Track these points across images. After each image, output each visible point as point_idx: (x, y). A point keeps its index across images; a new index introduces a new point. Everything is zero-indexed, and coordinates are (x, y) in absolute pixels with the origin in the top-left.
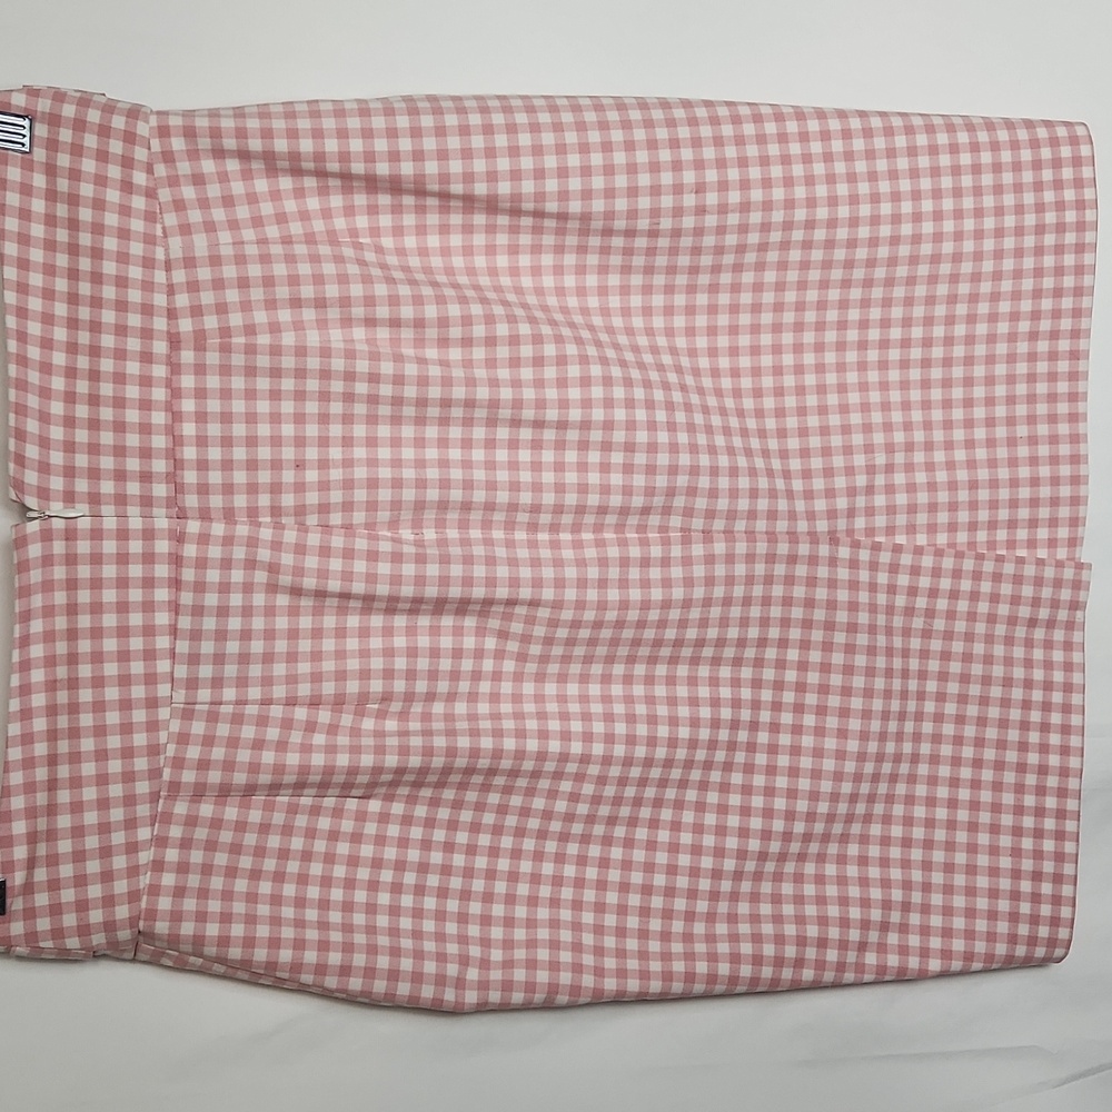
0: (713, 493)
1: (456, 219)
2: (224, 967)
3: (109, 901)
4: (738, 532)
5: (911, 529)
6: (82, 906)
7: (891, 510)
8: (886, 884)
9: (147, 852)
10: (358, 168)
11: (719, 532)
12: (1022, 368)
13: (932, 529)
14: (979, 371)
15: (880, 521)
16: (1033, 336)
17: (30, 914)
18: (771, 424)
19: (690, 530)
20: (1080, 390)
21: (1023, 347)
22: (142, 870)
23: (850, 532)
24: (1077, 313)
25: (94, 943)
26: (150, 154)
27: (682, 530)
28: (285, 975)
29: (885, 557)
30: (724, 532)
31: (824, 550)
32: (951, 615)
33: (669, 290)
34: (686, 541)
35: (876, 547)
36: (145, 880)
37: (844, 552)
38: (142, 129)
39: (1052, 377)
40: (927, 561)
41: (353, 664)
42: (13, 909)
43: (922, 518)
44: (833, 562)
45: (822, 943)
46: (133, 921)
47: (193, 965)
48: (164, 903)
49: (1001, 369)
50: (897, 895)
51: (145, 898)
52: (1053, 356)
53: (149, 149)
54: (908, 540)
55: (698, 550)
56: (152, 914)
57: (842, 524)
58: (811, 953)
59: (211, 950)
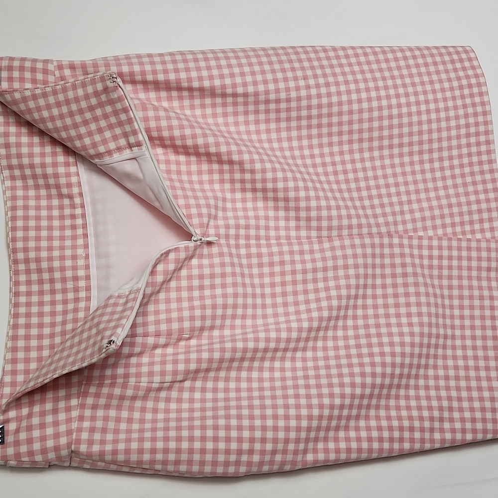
0: (330, 218)
1: (197, 102)
2: (116, 466)
3: (57, 436)
4: (344, 235)
5: (425, 229)
6: (43, 439)
7: (414, 221)
8: (439, 398)
9: (76, 411)
10: (150, 78)
11: (335, 236)
12: (465, 151)
13: (434, 227)
14: (445, 154)
15: (410, 226)
16: (468, 135)
17: (17, 443)
18: (353, 185)
19: (321, 237)
20: (493, 158)
21: (464, 141)
22: (73, 420)
23: (397, 232)
24: (486, 123)
25: (50, 458)
26: (56, 78)
27: (317, 237)
28: (147, 467)
29: (415, 242)
30: (338, 236)
31: (386, 241)
32: (450, 268)
33: (299, 128)
34: (320, 242)
35: (410, 238)
36: (75, 425)
37: (396, 241)
38: (51, 67)
39: (479, 153)
40: (435, 243)
41: (174, 315)
42: (8, 441)
43: (429, 223)
44: (391, 246)
45: (412, 429)
46: (69, 445)
47: (100, 466)
48: (85, 436)
49: (455, 152)
50: (445, 404)
51: (75, 434)
52: (478, 144)
53: (55, 76)
54: (424, 233)
55: (326, 245)
56: (78, 442)
57: (392, 228)
58: (406, 435)
59: (109, 458)
